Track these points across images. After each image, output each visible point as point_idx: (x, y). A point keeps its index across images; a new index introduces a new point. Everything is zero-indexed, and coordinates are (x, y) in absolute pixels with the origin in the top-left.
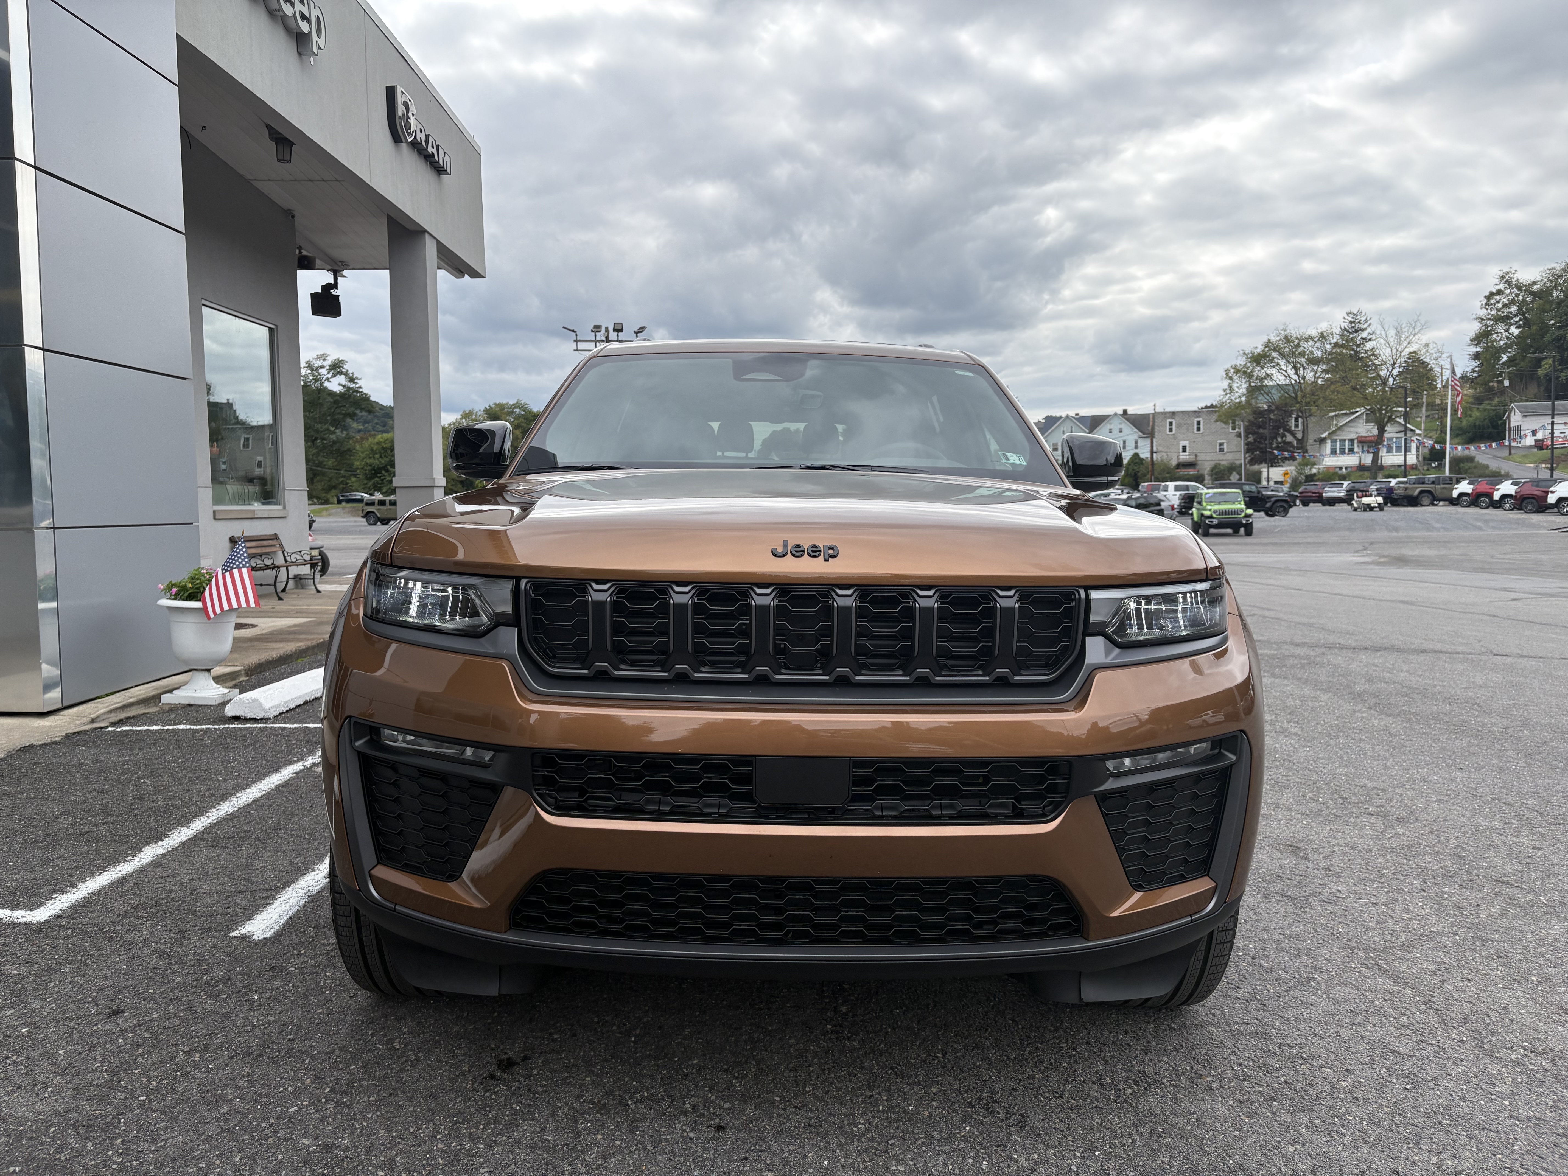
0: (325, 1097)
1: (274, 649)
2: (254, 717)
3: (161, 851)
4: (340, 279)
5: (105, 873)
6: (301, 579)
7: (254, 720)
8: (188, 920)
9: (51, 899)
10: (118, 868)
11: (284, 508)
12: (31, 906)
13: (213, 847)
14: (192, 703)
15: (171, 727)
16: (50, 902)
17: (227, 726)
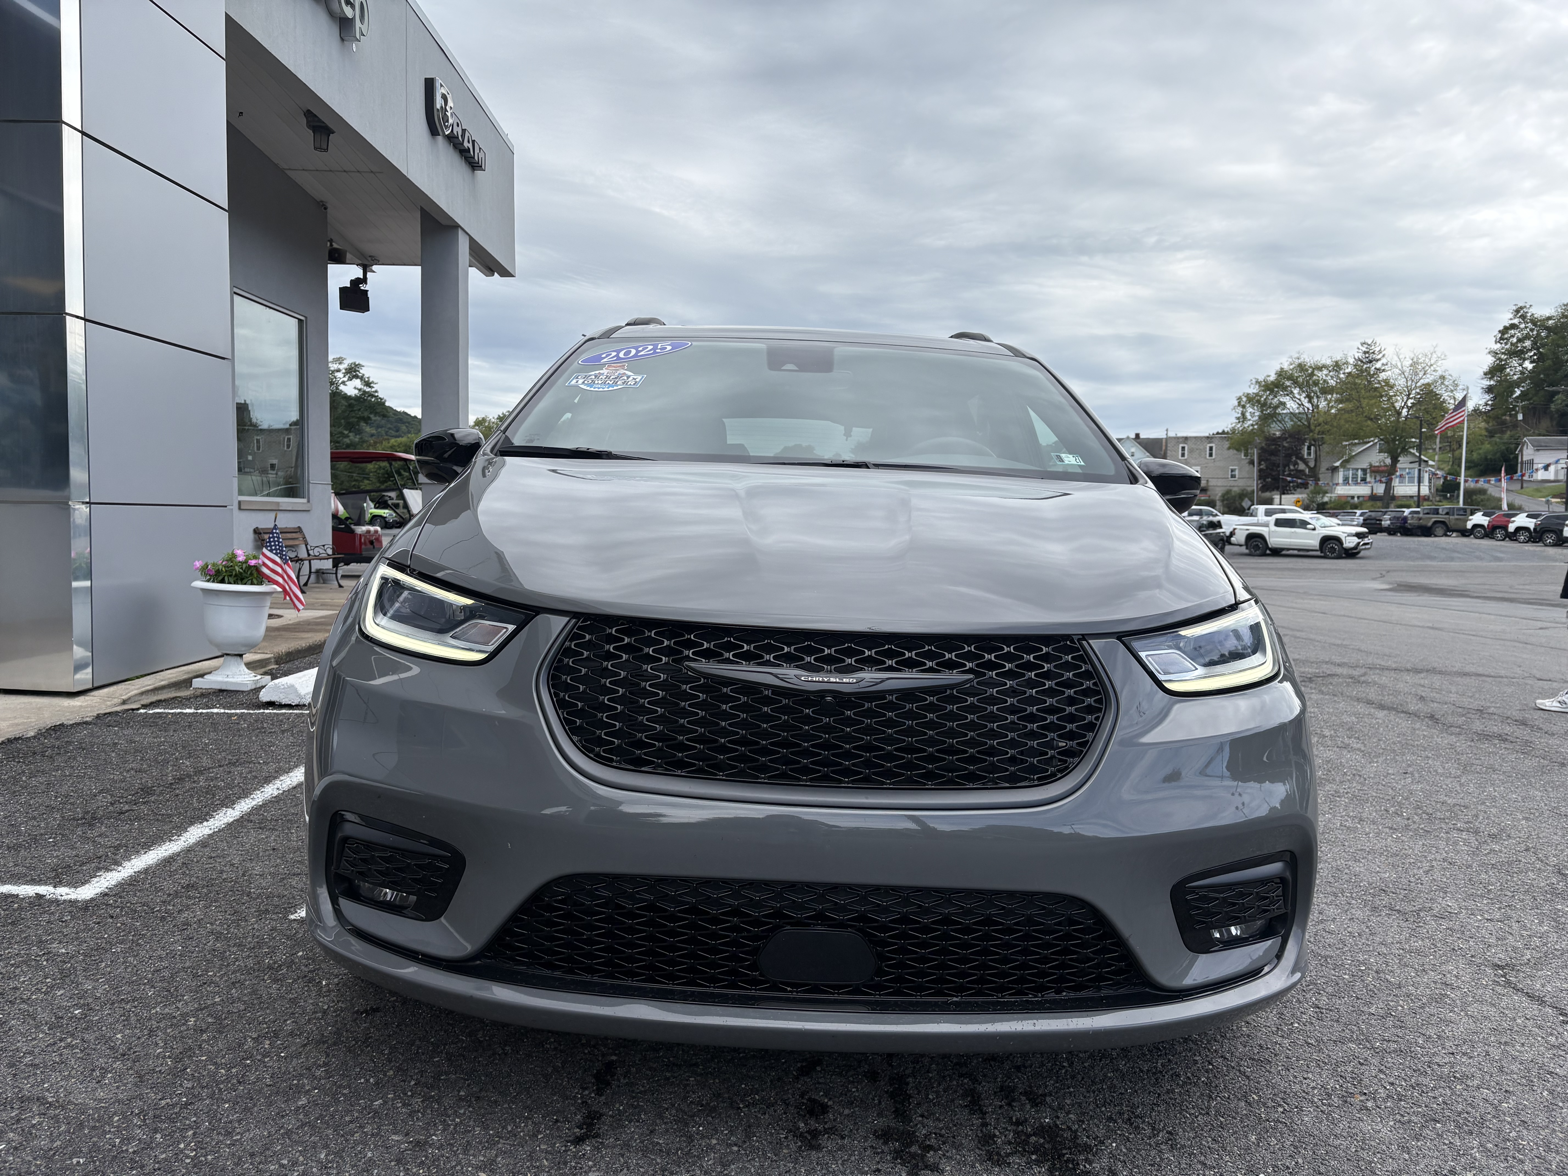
0: (411, 1091)
1: (303, 638)
2: (289, 703)
3: (207, 831)
4: (369, 275)
5: (150, 852)
6: (323, 573)
7: (289, 706)
8: (243, 901)
9: (95, 876)
10: (164, 847)
11: (309, 501)
12: (75, 884)
13: (261, 828)
14: (224, 688)
15: (204, 711)
16: (95, 880)
17: (262, 711)
